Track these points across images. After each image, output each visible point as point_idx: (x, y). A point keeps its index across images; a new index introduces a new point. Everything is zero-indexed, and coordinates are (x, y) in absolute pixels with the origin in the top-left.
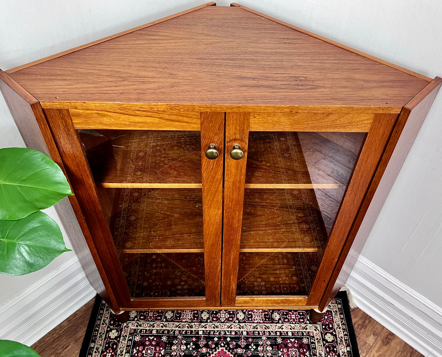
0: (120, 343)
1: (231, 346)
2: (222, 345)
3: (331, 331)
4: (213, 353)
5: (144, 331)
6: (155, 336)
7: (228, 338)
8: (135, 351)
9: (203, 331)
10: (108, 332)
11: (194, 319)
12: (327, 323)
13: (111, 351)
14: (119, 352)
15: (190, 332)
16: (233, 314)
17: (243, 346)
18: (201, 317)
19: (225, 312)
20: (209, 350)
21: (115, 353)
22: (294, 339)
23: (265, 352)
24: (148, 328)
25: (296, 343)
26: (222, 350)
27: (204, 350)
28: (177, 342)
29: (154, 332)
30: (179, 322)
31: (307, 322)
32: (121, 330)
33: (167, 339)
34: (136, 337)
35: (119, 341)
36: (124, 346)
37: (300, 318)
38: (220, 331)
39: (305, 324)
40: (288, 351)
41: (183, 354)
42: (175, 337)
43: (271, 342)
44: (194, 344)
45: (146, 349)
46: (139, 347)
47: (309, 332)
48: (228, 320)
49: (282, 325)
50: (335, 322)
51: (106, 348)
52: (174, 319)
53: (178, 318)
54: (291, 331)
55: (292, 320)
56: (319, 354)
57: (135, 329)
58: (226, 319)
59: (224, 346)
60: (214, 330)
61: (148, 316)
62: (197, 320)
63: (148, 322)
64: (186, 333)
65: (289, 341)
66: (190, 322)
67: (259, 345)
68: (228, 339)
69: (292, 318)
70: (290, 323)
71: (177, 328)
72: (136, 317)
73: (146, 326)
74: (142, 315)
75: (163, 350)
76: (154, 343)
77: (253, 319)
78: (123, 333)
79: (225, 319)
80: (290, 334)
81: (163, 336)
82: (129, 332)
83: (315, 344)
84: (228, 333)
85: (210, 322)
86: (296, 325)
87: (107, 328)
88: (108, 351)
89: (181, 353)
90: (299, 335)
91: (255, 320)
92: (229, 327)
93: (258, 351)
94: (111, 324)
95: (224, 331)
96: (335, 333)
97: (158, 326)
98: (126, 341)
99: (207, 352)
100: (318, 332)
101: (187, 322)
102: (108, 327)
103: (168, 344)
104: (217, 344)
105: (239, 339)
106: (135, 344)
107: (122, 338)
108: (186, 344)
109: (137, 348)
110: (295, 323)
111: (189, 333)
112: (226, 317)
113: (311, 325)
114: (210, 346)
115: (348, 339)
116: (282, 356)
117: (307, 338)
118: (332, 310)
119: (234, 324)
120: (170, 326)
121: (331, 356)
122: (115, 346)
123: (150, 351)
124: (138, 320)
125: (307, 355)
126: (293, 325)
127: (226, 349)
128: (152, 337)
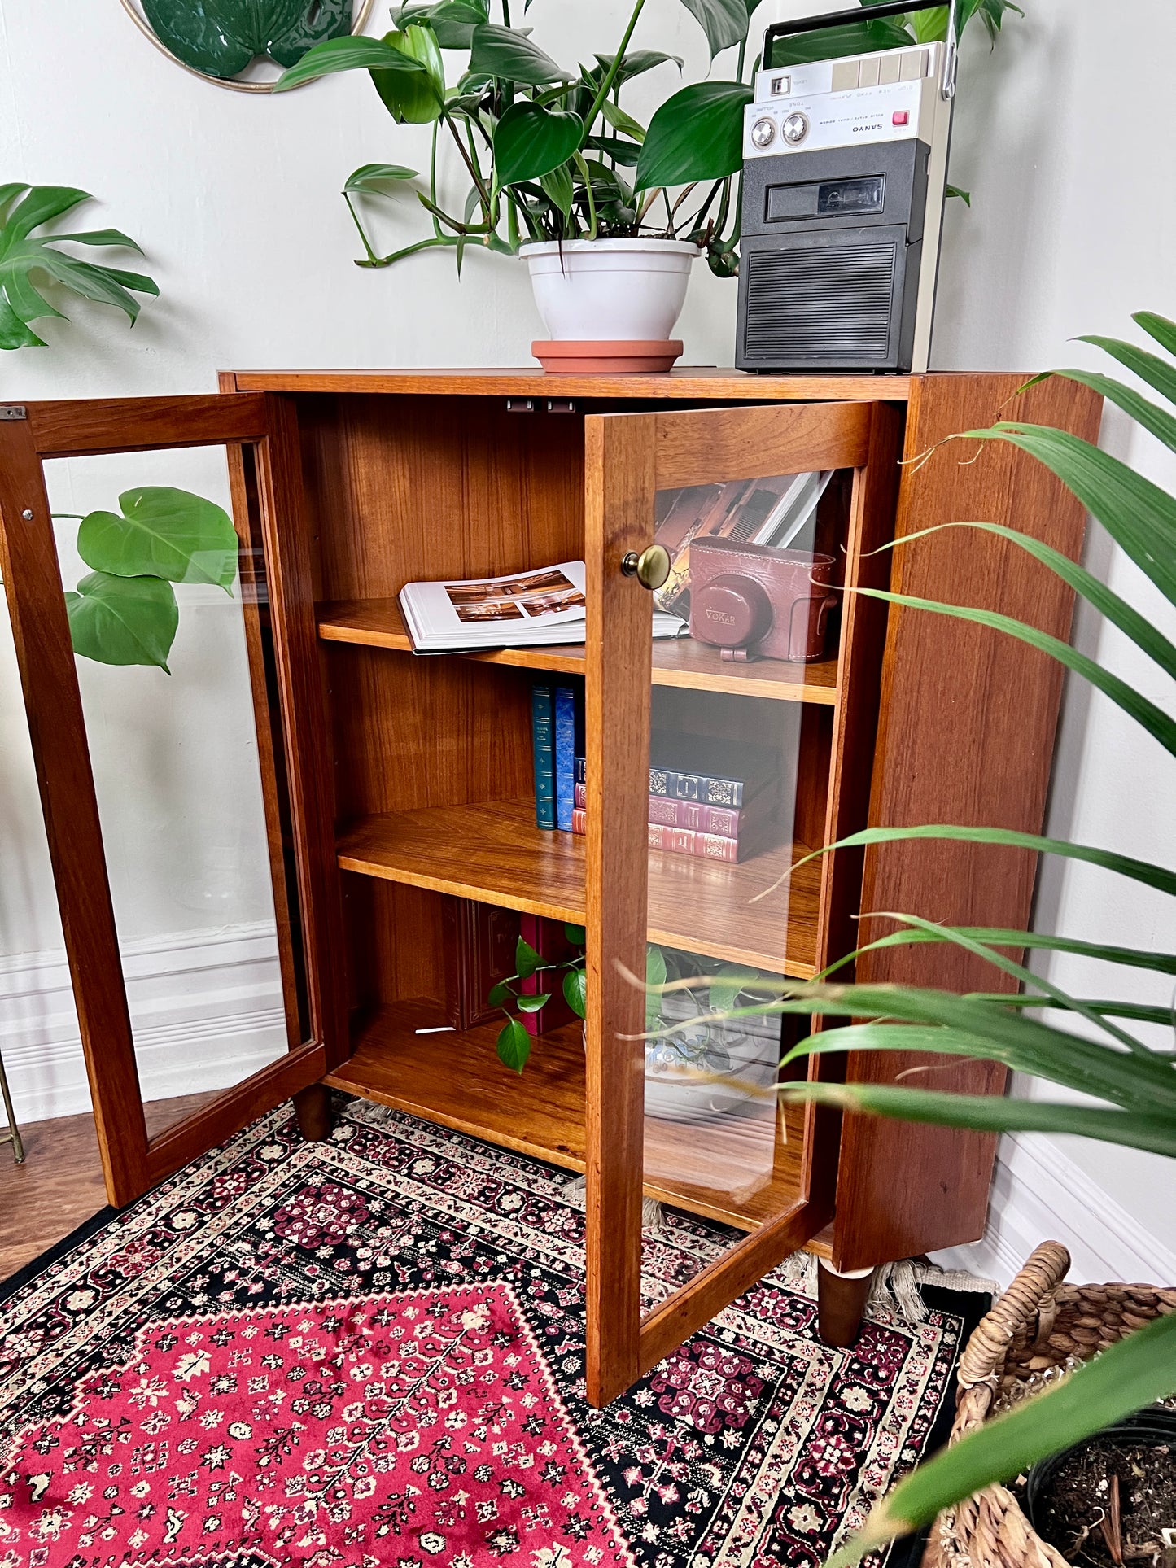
0: (272, 1173)
1: (531, 1290)
2: (511, 1277)
3: (875, 1387)
4: (470, 1283)
5: (343, 1173)
6: (357, 1192)
7: (538, 1271)
9: (482, 1230)
10: (264, 1143)
11: (477, 1198)
12: (875, 1362)
13: (242, 1179)
14: (255, 1189)
15: (447, 1217)
17: (562, 1303)
18: (498, 1200)
19: (570, 1215)
20: (466, 1271)
21: (246, 1187)
22: (732, 1353)
24: (353, 1172)
25: (731, 1363)
26: (502, 1287)
27: (454, 1268)
28: (400, 1224)
29: (362, 1185)
30: (435, 1188)
31: (806, 1332)
32: (295, 1151)
33: (382, 1210)
34: (315, 1176)
35: (271, 1170)
36: (276, 1182)
37: (789, 1315)
38: (527, 1247)
39: (795, 1333)
40: (693, 1371)
41: (397, 1252)
42: (404, 1213)
44: (437, 1245)
45: (318, 1206)
46: (305, 1198)
47: (793, 1358)
48: (565, 1234)
50: (904, 1370)
51: (236, 1170)
52: (429, 1180)
53: (440, 1181)
54: (737, 1330)
55: (759, 1309)
56: (791, 1421)
57: (324, 1163)
58: (563, 1230)
59: (512, 1282)
60: (513, 1238)
61: (374, 1149)
62: (484, 1202)
63: (363, 1161)
64: (436, 1216)
65: (710, 1350)
66: (462, 1200)
68: (536, 1273)
69: (763, 1304)
70: (748, 1314)
71: (423, 1200)
72: (345, 1141)
73: (352, 1164)
74: (360, 1144)
75: (355, 1227)
76: (344, 1204)
78: (293, 1157)
79: (558, 1229)
80: (728, 1337)
81: (376, 1199)
82: (305, 1162)
83: (795, 1392)
84: (542, 1259)
85: (516, 1220)
86: (762, 1323)
87: (268, 1137)
88: (236, 1176)
89: (391, 1249)
90: (757, 1351)
92: (556, 1249)
94: (280, 1132)
95: (538, 1252)
96: (885, 1398)
97: (381, 1176)
98: (289, 1175)
99: (457, 1275)
100: (826, 1368)
101: (457, 1197)
102: (272, 1135)
103: (377, 1219)
104: (496, 1270)
105: (565, 1283)
106: (302, 1188)
107: (284, 1165)
108: (418, 1238)
109: (301, 1198)
110: (764, 1320)
111: (444, 1220)
112: (566, 1227)
113: (815, 1345)
114: (475, 1267)
115: (926, 1433)
116: (665, 1375)
117: (778, 1369)
118: (916, 1339)
119: (576, 1248)
120: (409, 1189)
121: (829, 1444)
122: (257, 1174)
123: (323, 1215)
124: (344, 1149)
125: (745, 1407)
126: (755, 1322)
127: (514, 1289)
128: (351, 1192)
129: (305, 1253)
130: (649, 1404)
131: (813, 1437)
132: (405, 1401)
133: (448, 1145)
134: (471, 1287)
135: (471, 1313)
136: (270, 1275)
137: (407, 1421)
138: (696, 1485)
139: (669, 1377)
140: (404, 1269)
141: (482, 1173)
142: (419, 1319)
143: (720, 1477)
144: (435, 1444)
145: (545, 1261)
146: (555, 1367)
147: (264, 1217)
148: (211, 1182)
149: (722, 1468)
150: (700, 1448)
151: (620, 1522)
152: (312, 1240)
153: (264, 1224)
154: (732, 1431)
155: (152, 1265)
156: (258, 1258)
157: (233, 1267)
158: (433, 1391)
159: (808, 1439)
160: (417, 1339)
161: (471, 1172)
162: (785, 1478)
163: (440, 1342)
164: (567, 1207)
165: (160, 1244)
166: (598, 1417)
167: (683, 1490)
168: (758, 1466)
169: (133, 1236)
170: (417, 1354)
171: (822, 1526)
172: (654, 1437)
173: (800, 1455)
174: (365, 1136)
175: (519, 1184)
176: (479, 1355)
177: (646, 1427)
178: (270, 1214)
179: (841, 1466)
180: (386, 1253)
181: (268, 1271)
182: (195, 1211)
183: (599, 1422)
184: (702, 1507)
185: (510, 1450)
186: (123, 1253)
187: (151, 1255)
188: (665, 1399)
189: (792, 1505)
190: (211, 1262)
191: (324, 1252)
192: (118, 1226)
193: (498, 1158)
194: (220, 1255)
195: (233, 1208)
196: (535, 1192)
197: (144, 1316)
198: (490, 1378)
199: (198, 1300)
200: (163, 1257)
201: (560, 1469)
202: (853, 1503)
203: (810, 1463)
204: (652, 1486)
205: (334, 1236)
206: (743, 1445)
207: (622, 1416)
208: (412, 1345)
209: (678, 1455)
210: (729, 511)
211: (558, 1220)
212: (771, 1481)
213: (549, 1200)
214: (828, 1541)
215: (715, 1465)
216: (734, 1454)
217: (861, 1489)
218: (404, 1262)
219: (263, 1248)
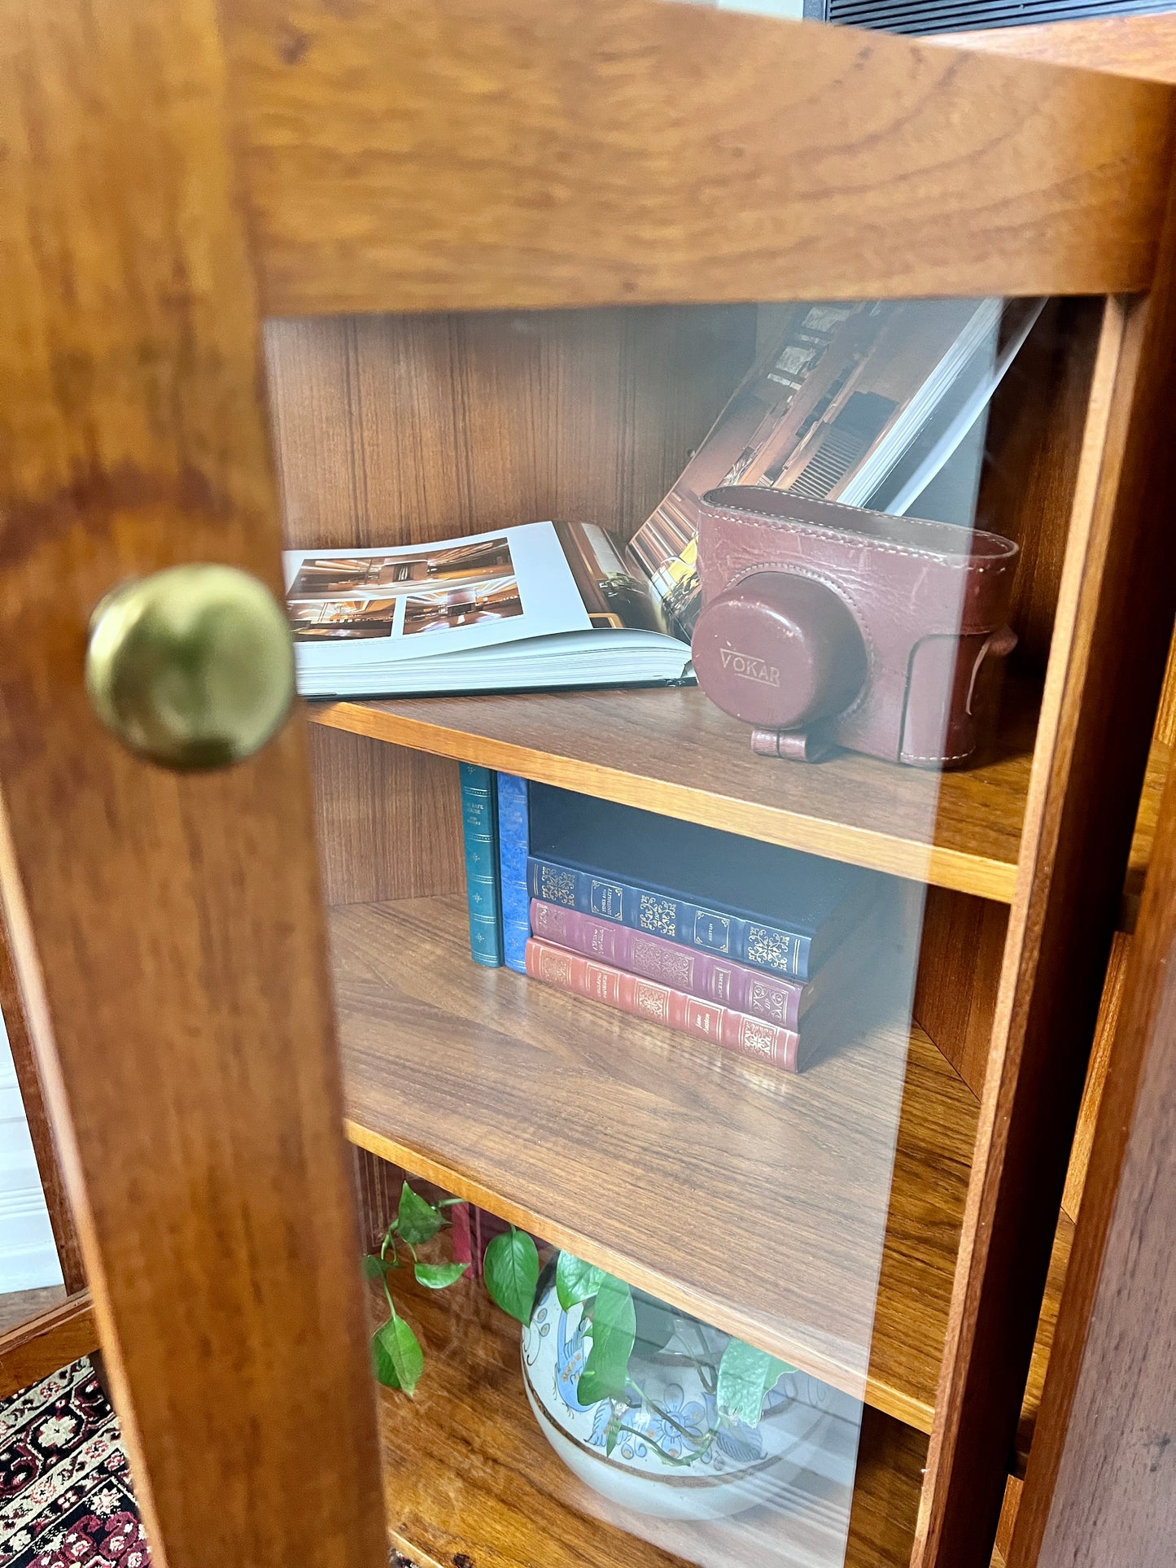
0: (45, 1478)
8: (55, 1545)
10: (52, 1411)
14: (11, 1509)
32: (90, 1434)
35: (46, 1469)
36: (44, 1497)
46: (79, 1539)
57: (128, 1464)
76: (134, 1561)
78: (84, 1446)
82: (100, 1459)
87: (60, 1398)
94: (81, 1392)
98: (68, 1484)
102: (67, 1396)
106: (79, 1517)
107: (66, 1463)
109: (72, 1538)
122: (22, 1476)
210: (801, 436)
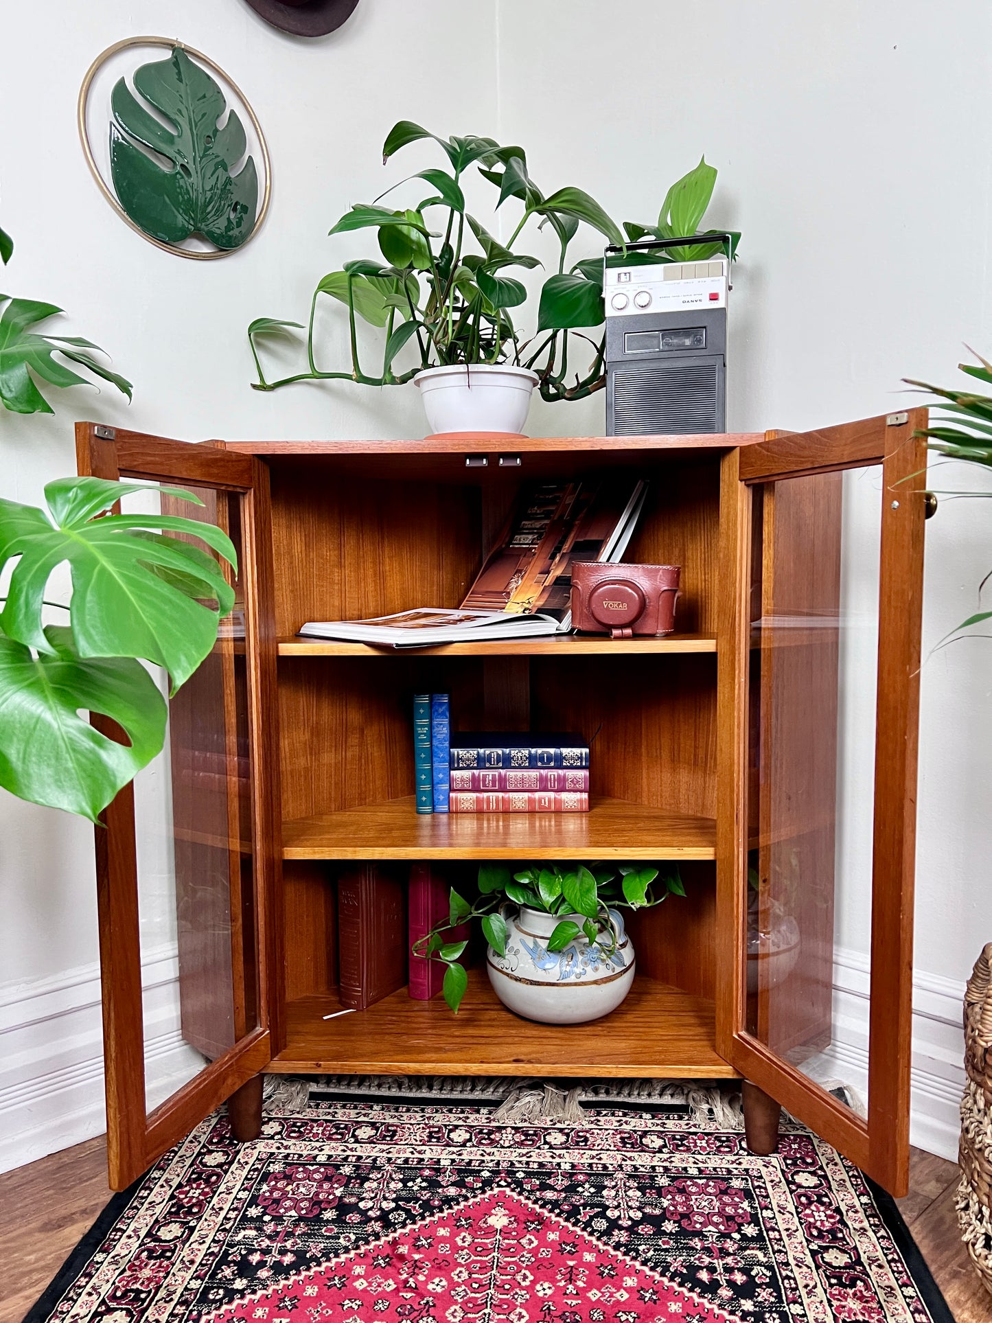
0: (229, 1173)
1: (527, 1187)
2: (503, 1183)
3: (812, 1169)
4: (475, 1197)
5: (296, 1156)
6: (321, 1165)
8: (265, 1188)
9: (453, 1160)
10: (202, 1154)
11: (429, 1141)
12: (798, 1155)
13: (203, 1186)
14: (222, 1188)
15: (415, 1160)
16: (535, 1134)
17: (559, 1188)
18: (448, 1138)
19: (513, 1132)
20: (464, 1190)
21: (212, 1190)
22: (705, 1180)
23: (622, 1198)
24: (305, 1153)
25: (710, 1186)
26: (502, 1192)
27: (452, 1191)
28: (379, 1176)
29: (322, 1159)
30: (388, 1144)
31: (741, 1152)
32: (238, 1152)
33: (355, 1171)
34: (271, 1165)
35: (226, 1172)
36: (238, 1178)
37: (721, 1146)
38: (499, 1161)
39: (734, 1155)
40: (688, 1199)
41: (394, 1196)
42: (376, 1168)
43: (638, 1183)
44: (424, 1181)
45: (295, 1185)
46: (277, 1183)
47: (747, 1170)
48: (520, 1144)
49: (671, 1157)
50: (820, 1154)
51: (191, 1181)
52: (378, 1140)
53: (388, 1139)
54: (696, 1166)
55: (698, 1148)
56: (778, 1206)
57: (272, 1154)
58: (517, 1143)
59: (507, 1186)
60: (483, 1158)
61: (311, 1132)
62: (438, 1142)
63: (307, 1143)
64: (406, 1162)
65: (689, 1183)
66: (418, 1145)
67: (605, 1187)
68: (520, 1175)
69: (699, 1145)
70: (694, 1153)
71: (384, 1154)
72: (278, 1133)
73: (298, 1148)
74: (294, 1132)
75: (342, 1189)
76: (317, 1176)
77: (589, 1143)
78: (239, 1157)
79: (512, 1142)
80: (693, 1172)
81: (343, 1165)
82: (255, 1157)
83: (765, 1189)
84: (517, 1165)
85: (473, 1146)
86: (709, 1156)
87: (201, 1149)
88: (194, 1186)
89: (387, 1195)
90: (720, 1173)
91: (594, 1145)
92: (522, 1155)
93: (602, 1197)
94: (211, 1142)
95: (510, 1161)
96: (823, 1173)
97: (332, 1149)
98: (246, 1171)
99: (459, 1195)
100: (771, 1169)
101: (411, 1145)
102: (204, 1147)
103: (356, 1178)
104: (487, 1183)
105: (549, 1175)
106: (266, 1177)
107: (235, 1165)
108: (404, 1181)
109: (273, 1183)
110: (708, 1154)
111: (415, 1163)
112: (517, 1140)
113: (754, 1158)
114: (468, 1185)
115: (863, 1183)
116: (672, 1208)
117: (742, 1179)
118: (811, 1135)
119: (537, 1151)
120: (365, 1151)
121: (813, 1211)
122: (214, 1178)
123: (305, 1189)
124: (283, 1139)
125: (743, 1209)
126: (704, 1157)
127: (513, 1190)
128: (315, 1167)
129: (313, 1220)
130: (677, 1229)
131: (799, 1210)
132: (492, 1291)
133: (374, 1113)
134: (477, 1200)
135: (493, 1217)
136: (293, 1246)
137: (506, 1304)
138: (752, 1265)
139: (676, 1208)
140: (411, 1204)
141: (419, 1124)
142: (454, 1235)
143: (762, 1254)
144: (542, 1310)
145: (521, 1166)
146: (589, 1229)
147: (250, 1206)
148: (172, 1197)
149: (760, 1249)
150: (735, 1242)
151: (721, 1306)
152: (309, 1211)
153: (253, 1212)
154: (746, 1226)
155: (168, 1274)
156: (269, 1237)
157: (251, 1251)
158: (509, 1277)
159: (798, 1213)
160: (463, 1248)
161: (409, 1126)
162: (804, 1240)
163: (486, 1244)
164: (507, 1127)
165: (162, 1255)
166: (649, 1250)
167: (745, 1271)
168: (781, 1239)
169: (127, 1259)
170: (473, 1257)
171: (851, 1258)
172: (698, 1248)
173: (801, 1224)
174: (294, 1125)
175: (456, 1123)
176: (524, 1241)
177: (687, 1244)
178: (253, 1202)
179: (832, 1220)
180: (385, 1199)
181: (288, 1244)
182: (176, 1222)
183: (651, 1253)
184: (767, 1277)
185: (603, 1293)
186: (128, 1273)
187: (160, 1266)
188: (684, 1223)
189: (822, 1254)
190: (226, 1254)
191: (329, 1215)
192: (105, 1255)
193: (423, 1110)
194: (231, 1246)
195: (213, 1208)
196: (473, 1124)
197: (195, 1313)
198: (544, 1253)
199: (239, 1284)
200: (173, 1264)
201: (651, 1291)
202: (857, 1238)
203: (810, 1226)
204: (723, 1278)
205: (329, 1202)
206: (760, 1230)
207: (664, 1243)
208: (464, 1252)
209: (724, 1253)
211: (507, 1137)
212: (797, 1245)
213: (489, 1126)
214: (861, 1264)
215: (753, 1249)
216: (759, 1238)
217: (854, 1229)
218: (408, 1200)
219: (269, 1229)
